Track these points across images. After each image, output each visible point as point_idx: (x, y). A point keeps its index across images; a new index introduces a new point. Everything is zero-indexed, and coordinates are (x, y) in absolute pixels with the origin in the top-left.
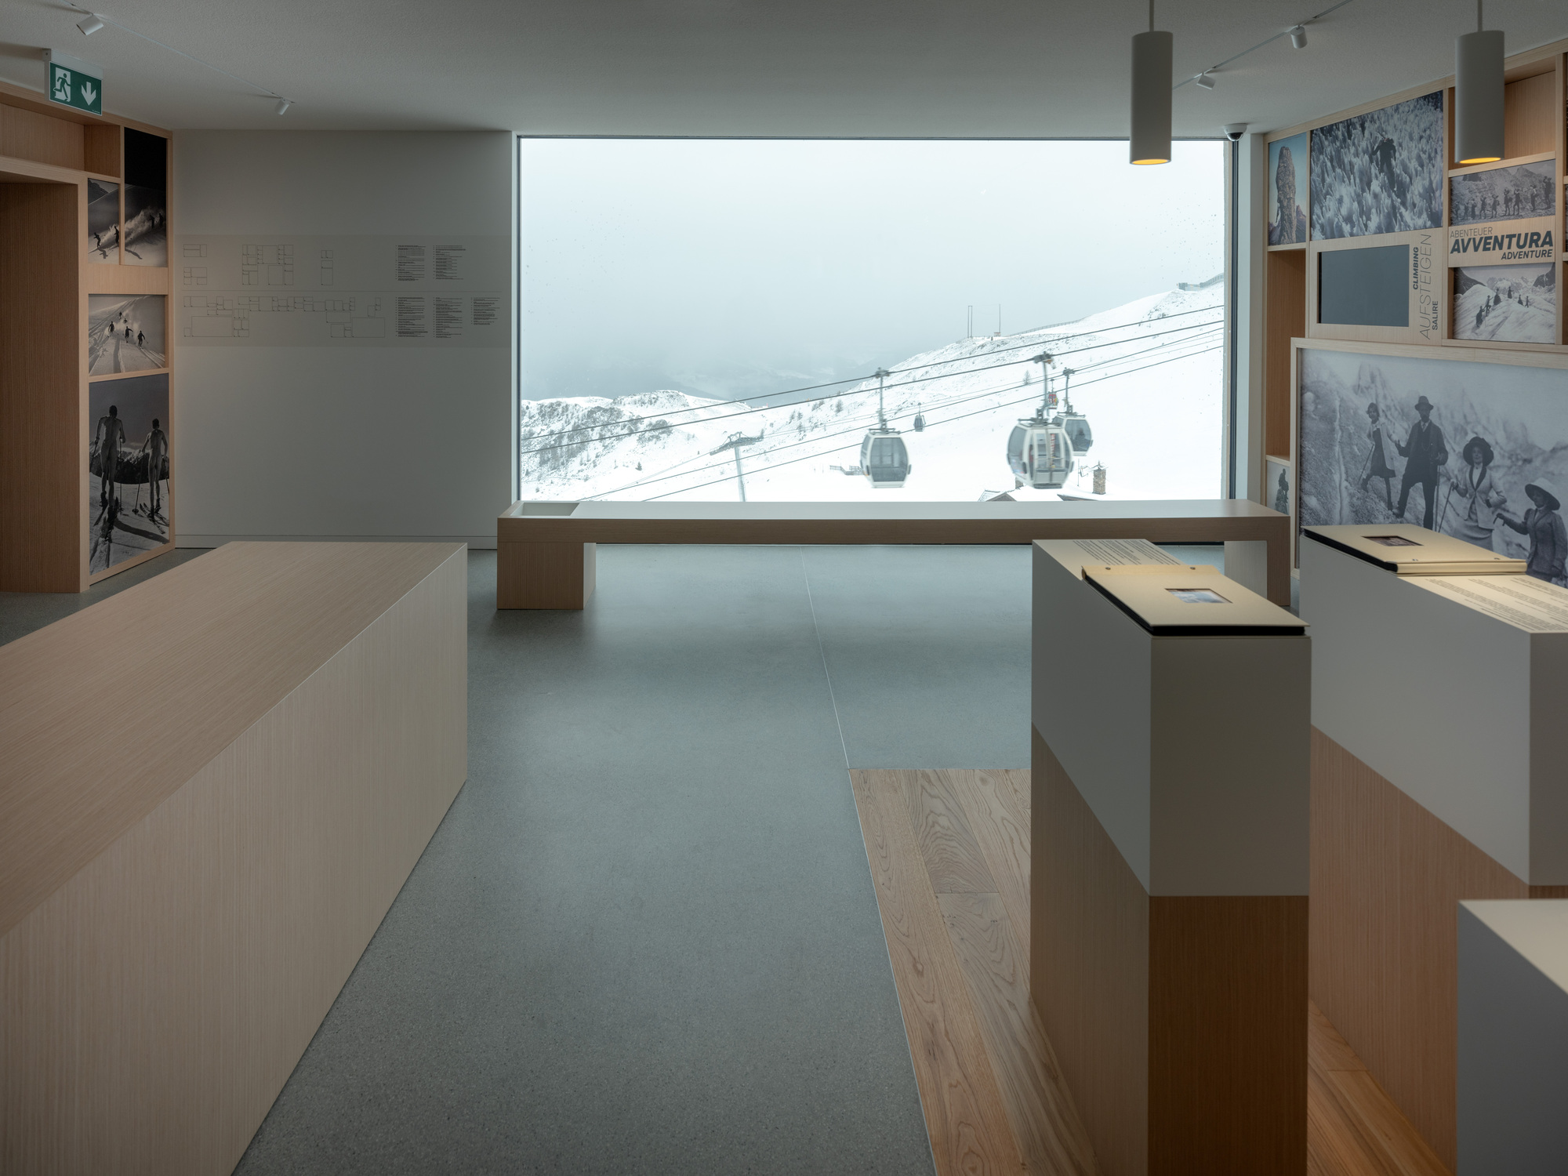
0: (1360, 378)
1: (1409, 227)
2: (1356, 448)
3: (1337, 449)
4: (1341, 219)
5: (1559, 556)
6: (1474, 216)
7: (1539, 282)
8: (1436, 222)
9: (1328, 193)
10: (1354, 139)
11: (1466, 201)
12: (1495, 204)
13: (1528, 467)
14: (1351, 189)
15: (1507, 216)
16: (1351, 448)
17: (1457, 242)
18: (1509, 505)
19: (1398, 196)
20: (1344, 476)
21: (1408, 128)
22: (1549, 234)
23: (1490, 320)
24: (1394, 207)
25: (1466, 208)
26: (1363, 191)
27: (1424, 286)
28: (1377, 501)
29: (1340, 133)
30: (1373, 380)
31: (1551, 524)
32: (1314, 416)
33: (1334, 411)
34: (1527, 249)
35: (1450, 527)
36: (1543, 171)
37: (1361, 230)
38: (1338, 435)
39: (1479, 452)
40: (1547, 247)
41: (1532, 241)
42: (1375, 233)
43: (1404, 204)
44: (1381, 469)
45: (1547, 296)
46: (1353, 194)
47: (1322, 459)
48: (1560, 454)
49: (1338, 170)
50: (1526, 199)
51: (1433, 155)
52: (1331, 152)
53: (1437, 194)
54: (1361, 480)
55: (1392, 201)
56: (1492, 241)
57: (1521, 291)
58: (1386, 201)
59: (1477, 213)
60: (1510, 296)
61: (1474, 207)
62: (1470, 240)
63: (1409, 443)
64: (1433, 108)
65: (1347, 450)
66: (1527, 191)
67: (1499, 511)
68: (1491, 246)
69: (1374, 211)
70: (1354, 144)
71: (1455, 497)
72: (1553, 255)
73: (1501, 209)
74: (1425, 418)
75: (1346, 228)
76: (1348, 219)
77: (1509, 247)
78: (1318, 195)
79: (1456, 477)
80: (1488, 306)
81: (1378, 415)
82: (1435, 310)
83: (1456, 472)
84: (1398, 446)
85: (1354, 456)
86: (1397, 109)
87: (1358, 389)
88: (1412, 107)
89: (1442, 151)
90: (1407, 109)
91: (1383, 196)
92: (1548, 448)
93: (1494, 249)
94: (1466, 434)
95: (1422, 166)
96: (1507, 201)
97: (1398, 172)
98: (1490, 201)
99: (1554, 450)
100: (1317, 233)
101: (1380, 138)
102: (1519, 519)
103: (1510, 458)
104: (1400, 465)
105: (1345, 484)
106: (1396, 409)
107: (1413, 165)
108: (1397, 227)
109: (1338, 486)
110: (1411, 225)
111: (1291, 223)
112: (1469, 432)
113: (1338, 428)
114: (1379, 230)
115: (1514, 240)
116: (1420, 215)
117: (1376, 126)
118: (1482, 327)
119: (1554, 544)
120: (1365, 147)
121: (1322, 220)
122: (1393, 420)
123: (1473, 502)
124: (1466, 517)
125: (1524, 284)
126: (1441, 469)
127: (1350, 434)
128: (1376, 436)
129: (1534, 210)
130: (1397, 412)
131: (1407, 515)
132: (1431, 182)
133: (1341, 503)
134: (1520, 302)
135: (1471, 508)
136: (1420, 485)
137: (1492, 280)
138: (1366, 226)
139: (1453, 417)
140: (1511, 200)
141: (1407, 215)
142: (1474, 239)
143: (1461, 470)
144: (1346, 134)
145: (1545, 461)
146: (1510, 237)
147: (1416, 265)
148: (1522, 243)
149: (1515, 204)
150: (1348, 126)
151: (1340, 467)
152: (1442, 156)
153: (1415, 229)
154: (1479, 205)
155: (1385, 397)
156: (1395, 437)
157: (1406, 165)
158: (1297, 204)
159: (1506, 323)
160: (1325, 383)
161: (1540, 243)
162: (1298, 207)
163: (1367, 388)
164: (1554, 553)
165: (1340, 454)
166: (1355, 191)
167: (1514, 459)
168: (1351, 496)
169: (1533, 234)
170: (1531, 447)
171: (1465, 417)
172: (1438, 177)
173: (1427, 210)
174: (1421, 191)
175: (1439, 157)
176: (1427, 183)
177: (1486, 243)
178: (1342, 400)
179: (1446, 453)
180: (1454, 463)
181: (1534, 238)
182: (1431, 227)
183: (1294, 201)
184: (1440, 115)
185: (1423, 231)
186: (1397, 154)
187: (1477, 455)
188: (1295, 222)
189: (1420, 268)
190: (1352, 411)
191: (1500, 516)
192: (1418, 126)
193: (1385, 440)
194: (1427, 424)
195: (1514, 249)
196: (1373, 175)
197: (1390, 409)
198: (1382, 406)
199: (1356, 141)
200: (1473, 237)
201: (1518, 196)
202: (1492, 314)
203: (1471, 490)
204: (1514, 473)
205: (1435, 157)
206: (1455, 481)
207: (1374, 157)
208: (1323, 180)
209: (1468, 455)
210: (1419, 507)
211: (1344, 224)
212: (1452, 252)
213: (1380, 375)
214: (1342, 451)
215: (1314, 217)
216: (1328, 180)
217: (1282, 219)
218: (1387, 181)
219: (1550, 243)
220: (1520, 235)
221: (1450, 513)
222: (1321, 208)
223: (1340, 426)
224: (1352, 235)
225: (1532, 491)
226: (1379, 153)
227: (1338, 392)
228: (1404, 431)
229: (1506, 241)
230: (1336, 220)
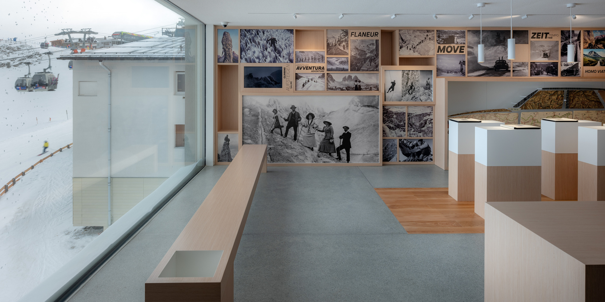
0: (269, 103)
1: (282, 62)
2: (268, 122)
3: (260, 124)
4: (254, 57)
5: (332, 134)
6: (303, 61)
7: (319, 77)
8: (291, 61)
9: (248, 49)
10: (260, 35)
11: (300, 57)
12: (309, 59)
13: (324, 117)
14: (259, 50)
15: (312, 62)
16: (266, 122)
17: (298, 67)
18: (319, 127)
19: (278, 54)
20: (263, 131)
21: (281, 36)
22: (323, 67)
23: (306, 86)
24: (276, 57)
25: (300, 59)
26: (264, 50)
27: (287, 77)
28: (277, 135)
29: (254, 33)
30: (275, 102)
31: (330, 129)
32: (249, 116)
33: (259, 113)
34: (318, 70)
35: (302, 136)
36: (322, 53)
37: (263, 61)
38: (260, 120)
39: (310, 116)
40: (323, 70)
41: (319, 68)
42: (269, 63)
43: (280, 56)
44: (278, 126)
45: (321, 80)
46: (260, 51)
47: (253, 128)
48: (331, 113)
49: (253, 43)
50: (317, 59)
51: (290, 45)
52: (250, 37)
53: (292, 55)
54: (271, 131)
55: (276, 55)
56: (309, 68)
57: (315, 79)
58: (273, 54)
59: (304, 60)
60: (312, 80)
61: (302, 59)
62: (302, 67)
63: (288, 118)
64: (290, 33)
65: (264, 123)
66: (317, 57)
67: (317, 129)
68: (308, 69)
69: (268, 56)
70: (260, 37)
71: (304, 128)
72: (324, 71)
73: (310, 60)
74: (294, 111)
75: (257, 60)
76: (258, 58)
77: (313, 69)
78: (244, 49)
79: (304, 123)
80: (306, 82)
81: (277, 112)
82: (291, 83)
83: (304, 122)
84: (285, 119)
85: (267, 125)
86: (277, 31)
87: (269, 106)
88: (282, 31)
89: (293, 44)
90: (281, 31)
91: (272, 53)
92: (329, 112)
93: (309, 69)
94: (307, 113)
95: (287, 47)
96: (312, 59)
97: (278, 47)
98: (307, 58)
99: (330, 113)
100: (243, 60)
101: (271, 37)
102: (322, 129)
103: (319, 116)
104: (285, 124)
105: (263, 133)
106: (284, 109)
107: (283, 46)
108: (277, 62)
109: (261, 134)
110: (283, 62)
111: (230, 56)
112: (308, 112)
113: (260, 117)
114: (271, 62)
115: (315, 68)
116: (286, 59)
117: (269, 33)
118: (304, 87)
119: (331, 132)
120: (265, 38)
121: (246, 57)
122: (283, 113)
123: (309, 128)
124: (307, 132)
125: (316, 78)
126: (299, 122)
127: (266, 119)
128: (277, 118)
129: (319, 61)
130: (284, 110)
131: (288, 136)
132: (289, 52)
133: (262, 139)
134: (315, 82)
135: (309, 130)
136: (292, 128)
137: (307, 76)
138: (265, 60)
139: (303, 109)
140: (313, 59)
141: (281, 59)
142: (303, 67)
143: (305, 122)
144: (256, 33)
145: (328, 115)
146: (314, 67)
147: (285, 72)
148: (317, 69)
149: (314, 60)
150: (257, 31)
151: (261, 129)
152: (293, 46)
153: (284, 63)
154: (304, 59)
155: (279, 107)
156: (283, 117)
157: (281, 46)
158: (233, 50)
159: (311, 86)
160: (254, 105)
161: (321, 69)
162: (233, 52)
163: (272, 105)
164: (330, 134)
165: (261, 125)
166: (261, 50)
167: (320, 116)
168: (266, 136)
169: (319, 67)
170: (324, 113)
171: (306, 109)
172: (292, 50)
173: (288, 58)
174: (286, 53)
175: (292, 46)
176: (288, 52)
177: (307, 68)
178: (262, 109)
179: (301, 118)
180: (303, 120)
181: (320, 68)
182: (290, 63)
183: (232, 50)
184: (293, 35)
185: (287, 64)
186: (277, 43)
187: (310, 117)
188: (232, 57)
189: (286, 73)
190: (266, 112)
191: (317, 130)
192: (285, 36)
193: (280, 118)
194: (294, 112)
195: (315, 70)
196: (268, 47)
197: (281, 110)
198: (278, 109)
199: (261, 36)
200: (303, 66)
201: (315, 58)
202: (307, 84)
203: (308, 126)
204: (320, 119)
205: (291, 45)
206: (304, 124)
207: (268, 42)
208: (246, 45)
209: (307, 118)
210: (292, 133)
211: (256, 59)
212: (297, 69)
213: (277, 101)
214: (262, 124)
215: (242, 56)
216: (248, 45)
217: (225, 54)
218: (273, 49)
219: (324, 69)
220: (316, 67)
221: (302, 132)
222: (246, 53)
223: (261, 117)
224: (259, 62)
225: (325, 122)
226: (270, 41)
227: (260, 107)
228: (287, 115)
229: (312, 68)
230: (252, 57)
